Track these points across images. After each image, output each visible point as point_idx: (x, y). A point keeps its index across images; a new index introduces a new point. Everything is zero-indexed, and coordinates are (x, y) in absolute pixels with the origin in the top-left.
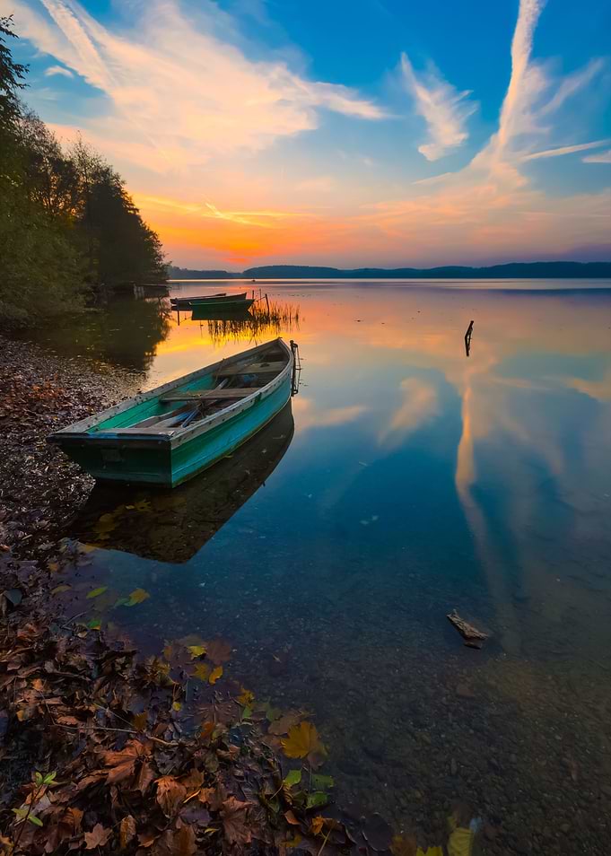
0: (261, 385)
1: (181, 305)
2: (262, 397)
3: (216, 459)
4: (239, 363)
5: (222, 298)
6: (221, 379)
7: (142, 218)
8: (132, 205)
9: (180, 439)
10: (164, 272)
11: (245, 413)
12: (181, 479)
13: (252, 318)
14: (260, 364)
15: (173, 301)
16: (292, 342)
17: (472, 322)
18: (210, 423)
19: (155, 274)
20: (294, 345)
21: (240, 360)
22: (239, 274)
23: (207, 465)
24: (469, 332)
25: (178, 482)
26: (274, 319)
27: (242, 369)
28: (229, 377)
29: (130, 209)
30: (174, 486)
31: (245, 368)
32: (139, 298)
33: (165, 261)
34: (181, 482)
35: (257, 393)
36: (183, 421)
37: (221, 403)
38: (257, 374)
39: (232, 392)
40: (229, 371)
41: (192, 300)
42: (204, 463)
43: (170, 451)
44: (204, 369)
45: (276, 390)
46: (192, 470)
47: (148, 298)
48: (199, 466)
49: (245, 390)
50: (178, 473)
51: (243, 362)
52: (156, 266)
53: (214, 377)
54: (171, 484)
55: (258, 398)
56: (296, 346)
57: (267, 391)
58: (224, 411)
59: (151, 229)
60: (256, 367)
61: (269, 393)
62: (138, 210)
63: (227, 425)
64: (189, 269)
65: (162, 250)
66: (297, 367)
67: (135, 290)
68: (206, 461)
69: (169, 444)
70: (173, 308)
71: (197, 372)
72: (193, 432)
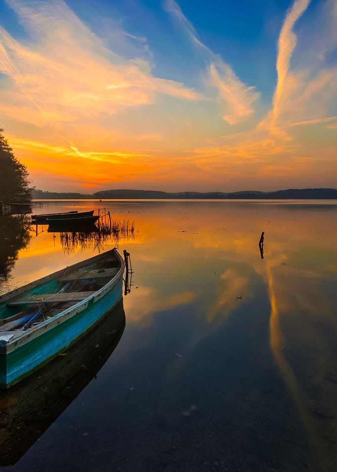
0: (96, 288)
1: (39, 220)
2: (95, 300)
3: (51, 357)
4: (80, 270)
5: (74, 215)
6: (64, 283)
7: (14, 155)
8: (7, 146)
9: (16, 344)
10: (28, 194)
11: (79, 316)
12: (15, 380)
13: (97, 230)
14: (97, 271)
15: (33, 217)
16: (125, 251)
17: (263, 233)
18: (46, 326)
19: (21, 196)
20: (126, 254)
21: (82, 267)
22: (90, 195)
23: (42, 363)
24: (262, 240)
25: (12, 383)
26: (114, 231)
27: (82, 275)
28: (72, 282)
29: (5, 149)
30: (8, 387)
31: (85, 274)
32: (6, 214)
33: (30, 186)
34: (15, 383)
35: (91, 297)
36: (26, 323)
37: (61, 306)
38: (96, 279)
39: (71, 296)
40: (72, 277)
41: (49, 216)
42: (39, 362)
43: (5, 356)
44: (50, 276)
45: (108, 293)
46: (27, 370)
47: (14, 214)
48: (33, 366)
49: (82, 294)
50: (13, 374)
51: (84, 268)
52: (22, 190)
53: (58, 282)
54: (6, 385)
55: (91, 302)
56: (129, 254)
57: (99, 295)
58: (60, 315)
59: (21, 163)
60: (94, 273)
61: (101, 297)
62: (11, 149)
63: (62, 327)
64: (49, 192)
65: (27, 179)
66: (129, 271)
67: (3, 208)
68: (41, 361)
69: (5, 349)
70: (33, 223)
71: (44, 278)
72: (29, 336)
